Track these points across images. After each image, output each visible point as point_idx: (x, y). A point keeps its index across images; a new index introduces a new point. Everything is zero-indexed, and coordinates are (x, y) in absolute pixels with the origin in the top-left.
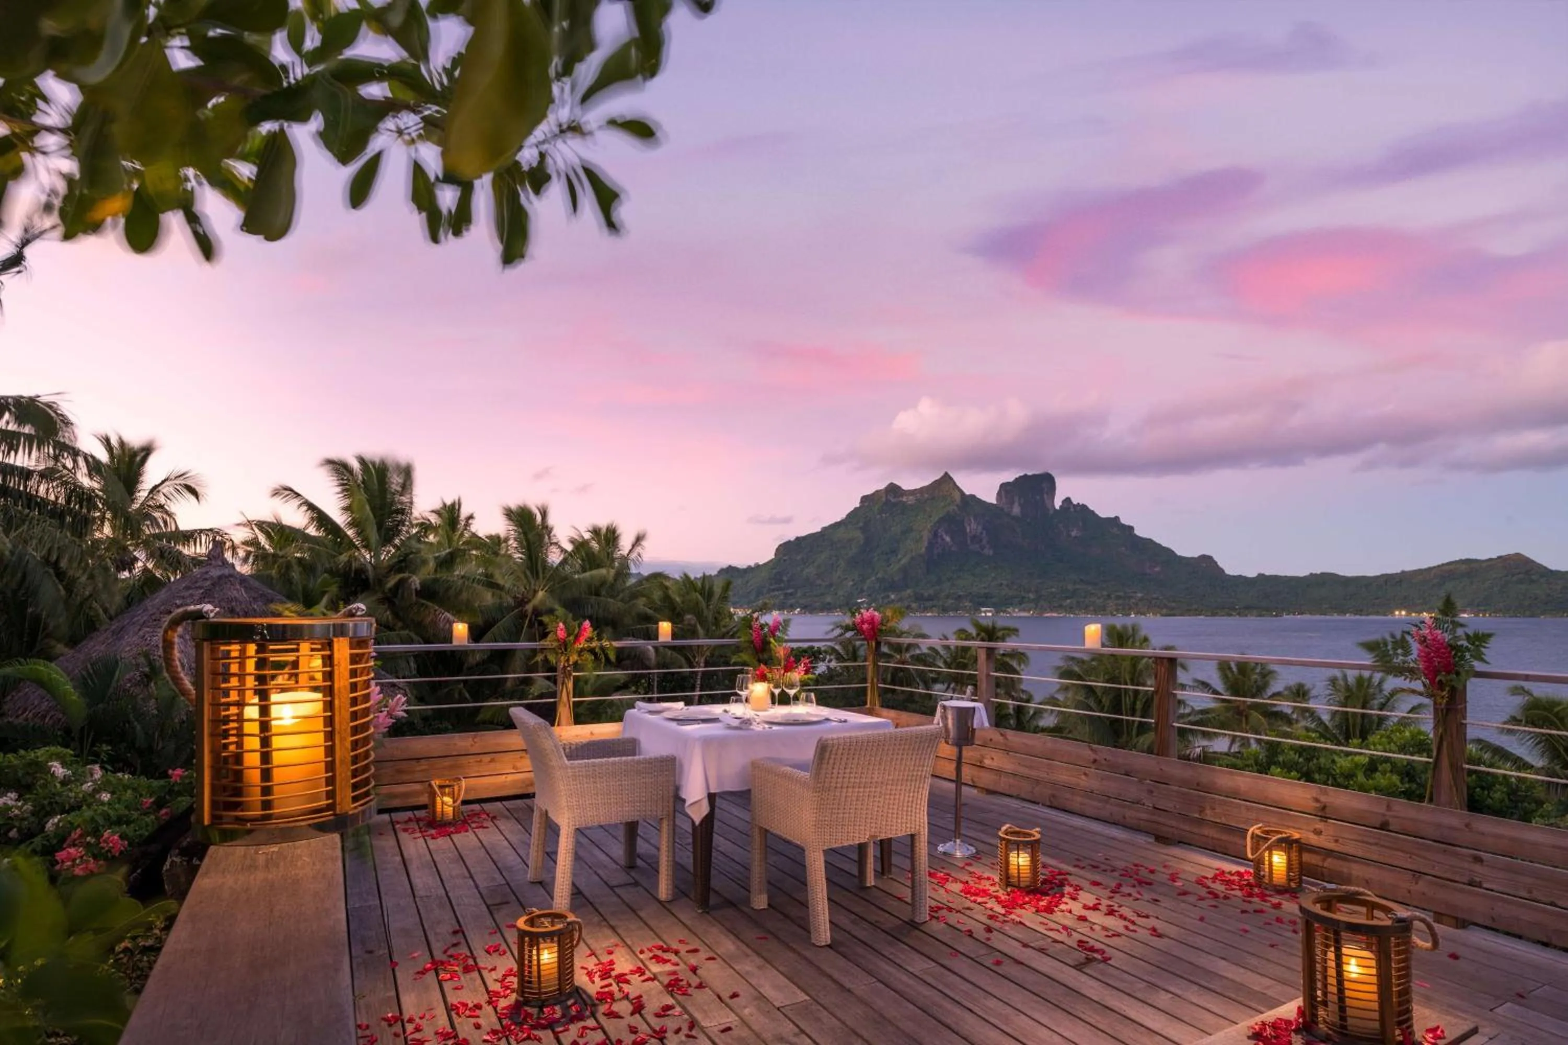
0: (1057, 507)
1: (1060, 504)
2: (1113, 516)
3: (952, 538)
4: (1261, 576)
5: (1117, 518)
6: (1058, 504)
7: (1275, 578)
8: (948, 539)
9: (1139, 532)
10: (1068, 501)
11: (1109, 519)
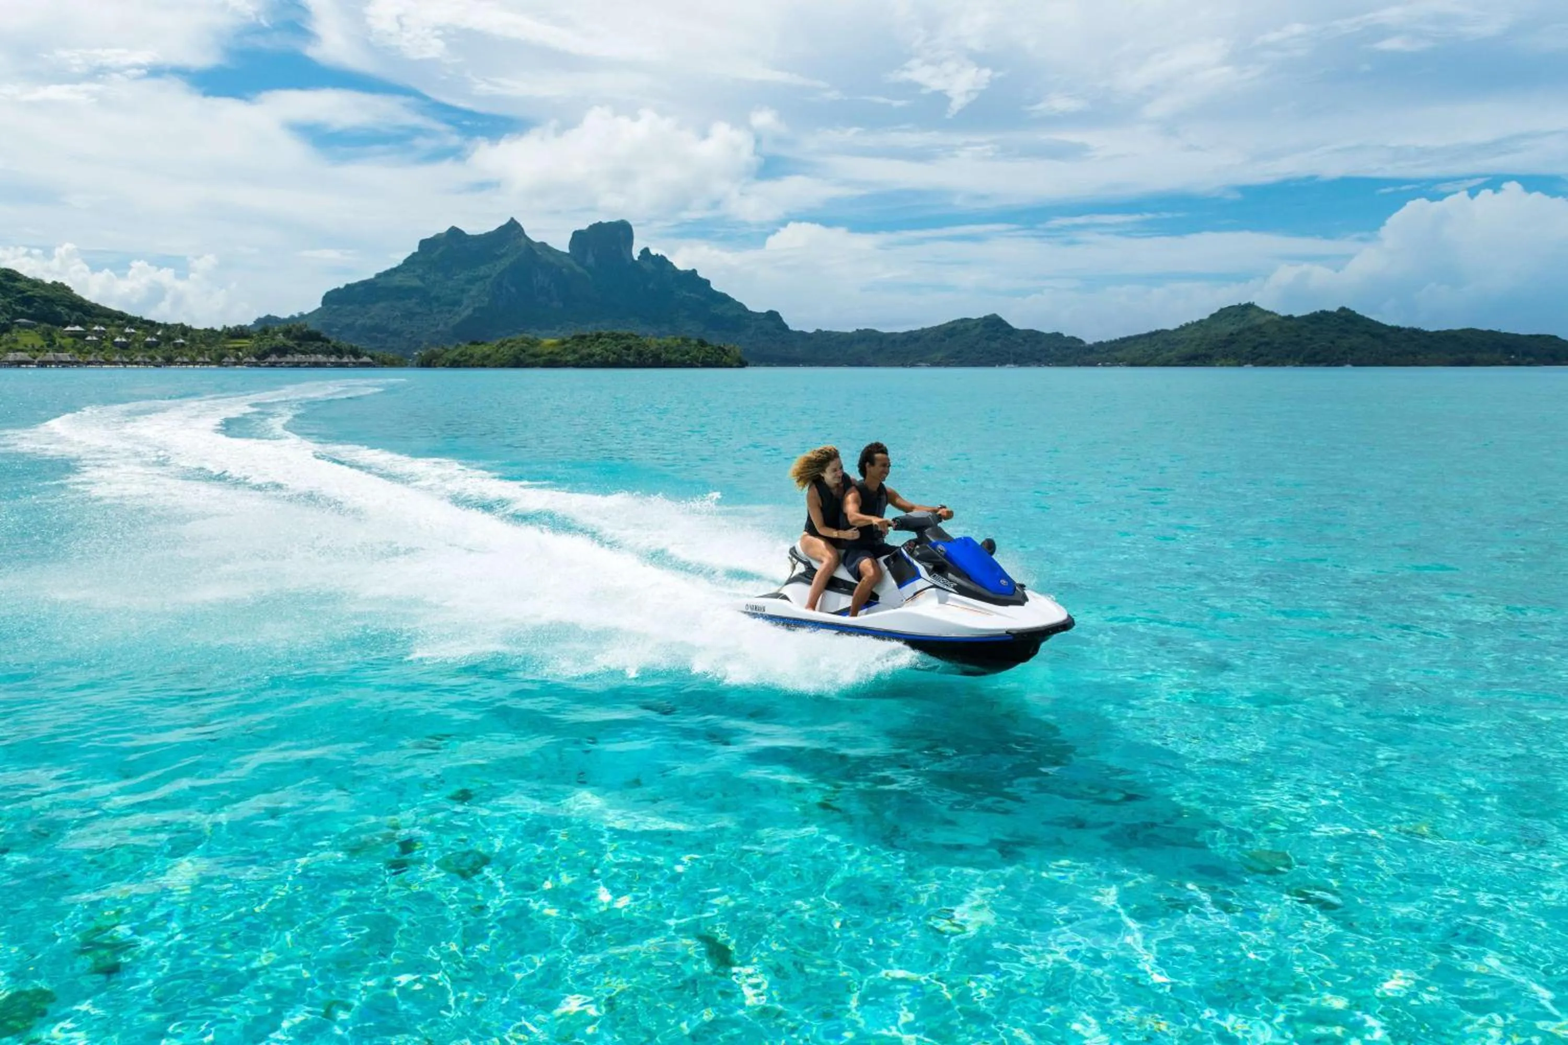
0: (636, 258)
1: (638, 254)
2: (687, 268)
3: (518, 290)
4: (819, 332)
5: (694, 271)
6: (636, 254)
7: (829, 334)
8: (513, 290)
9: (715, 286)
10: (646, 251)
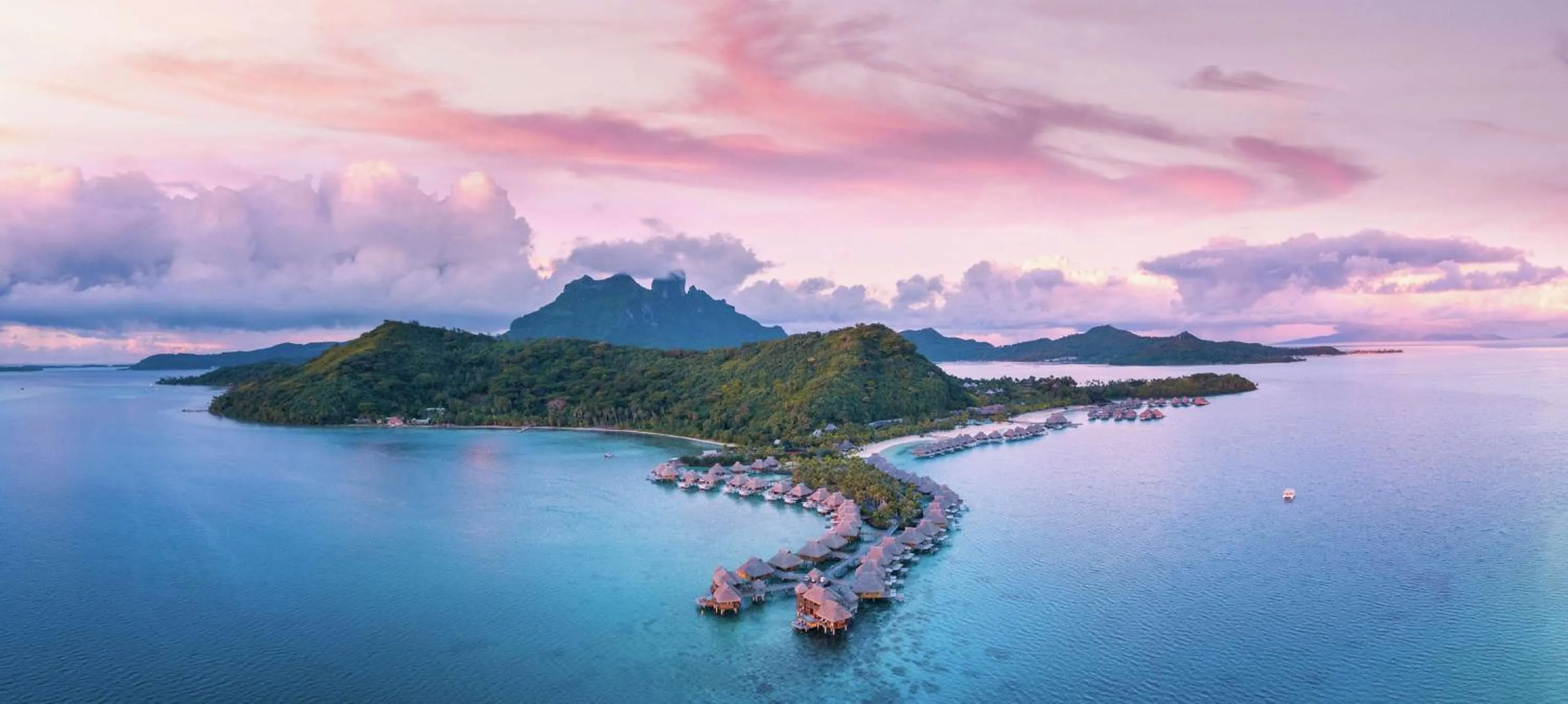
0: (687, 292)
1: (688, 290)
2: (721, 299)
3: (634, 316)
5: (724, 301)
6: (687, 290)
8: (631, 316)
9: (738, 310)
10: (693, 288)
11: (719, 301)
